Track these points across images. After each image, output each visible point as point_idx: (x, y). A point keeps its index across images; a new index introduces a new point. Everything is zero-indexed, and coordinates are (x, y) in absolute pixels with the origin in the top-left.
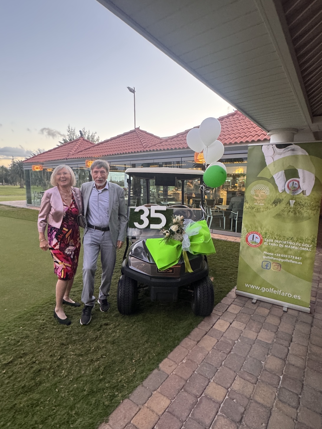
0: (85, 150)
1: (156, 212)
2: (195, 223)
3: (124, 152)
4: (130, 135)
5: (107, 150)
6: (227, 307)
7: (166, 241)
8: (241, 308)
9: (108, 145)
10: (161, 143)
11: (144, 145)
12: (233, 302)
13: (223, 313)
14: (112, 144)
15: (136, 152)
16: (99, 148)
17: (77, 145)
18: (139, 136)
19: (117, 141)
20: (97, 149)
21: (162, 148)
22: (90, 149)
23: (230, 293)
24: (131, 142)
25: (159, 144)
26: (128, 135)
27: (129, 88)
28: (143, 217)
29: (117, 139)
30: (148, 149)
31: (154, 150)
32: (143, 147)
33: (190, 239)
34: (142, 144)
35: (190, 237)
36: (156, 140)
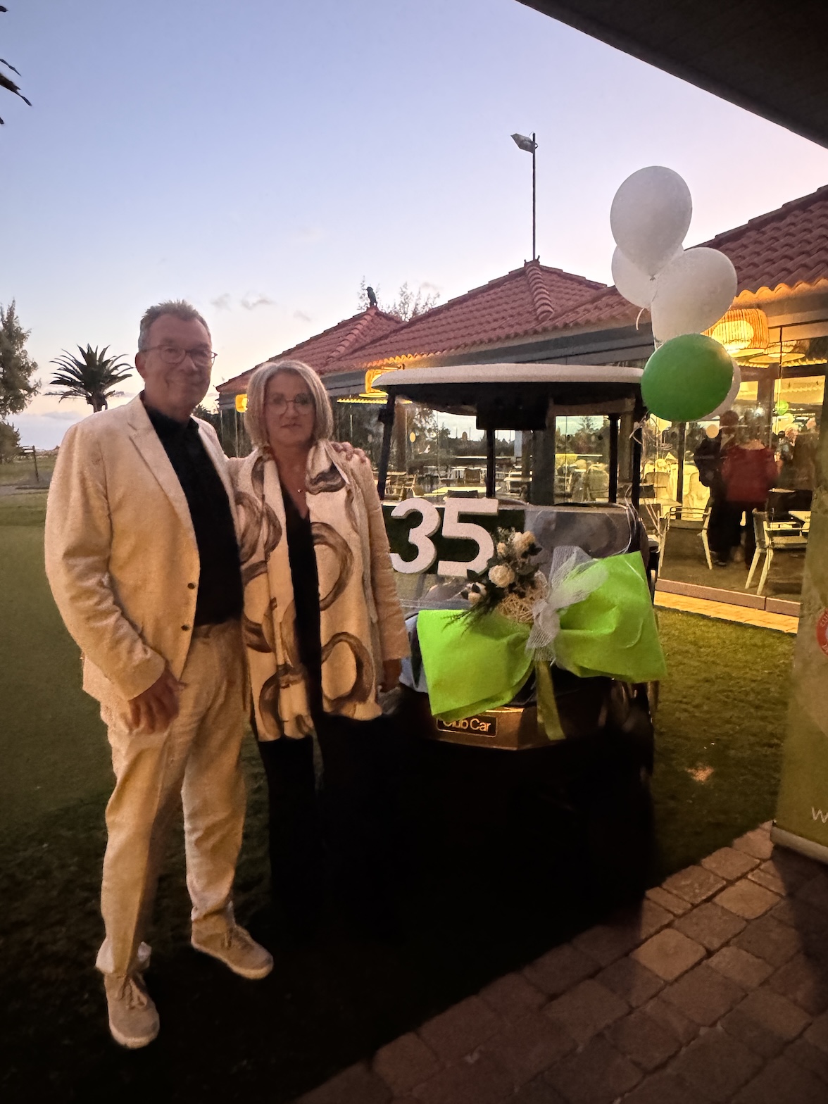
0: (373, 342)
1: (464, 518)
2: (595, 563)
4: (506, 285)
6: (720, 886)
7: (470, 619)
8: (778, 898)
9: (438, 323)
10: (596, 299)
11: (539, 311)
12: (752, 870)
13: (694, 906)
14: (450, 320)
17: (356, 332)
18: (532, 285)
19: (466, 310)
20: (405, 337)
21: (593, 317)
22: (386, 341)
23: (750, 835)
24: (504, 307)
26: (503, 288)
27: (516, 137)
28: (418, 536)
29: (469, 303)
30: (552, 323)
32: (537, 319)
33: (561, 619)
34: (536, 310)
35: (563, 613)
36: (589, 294)
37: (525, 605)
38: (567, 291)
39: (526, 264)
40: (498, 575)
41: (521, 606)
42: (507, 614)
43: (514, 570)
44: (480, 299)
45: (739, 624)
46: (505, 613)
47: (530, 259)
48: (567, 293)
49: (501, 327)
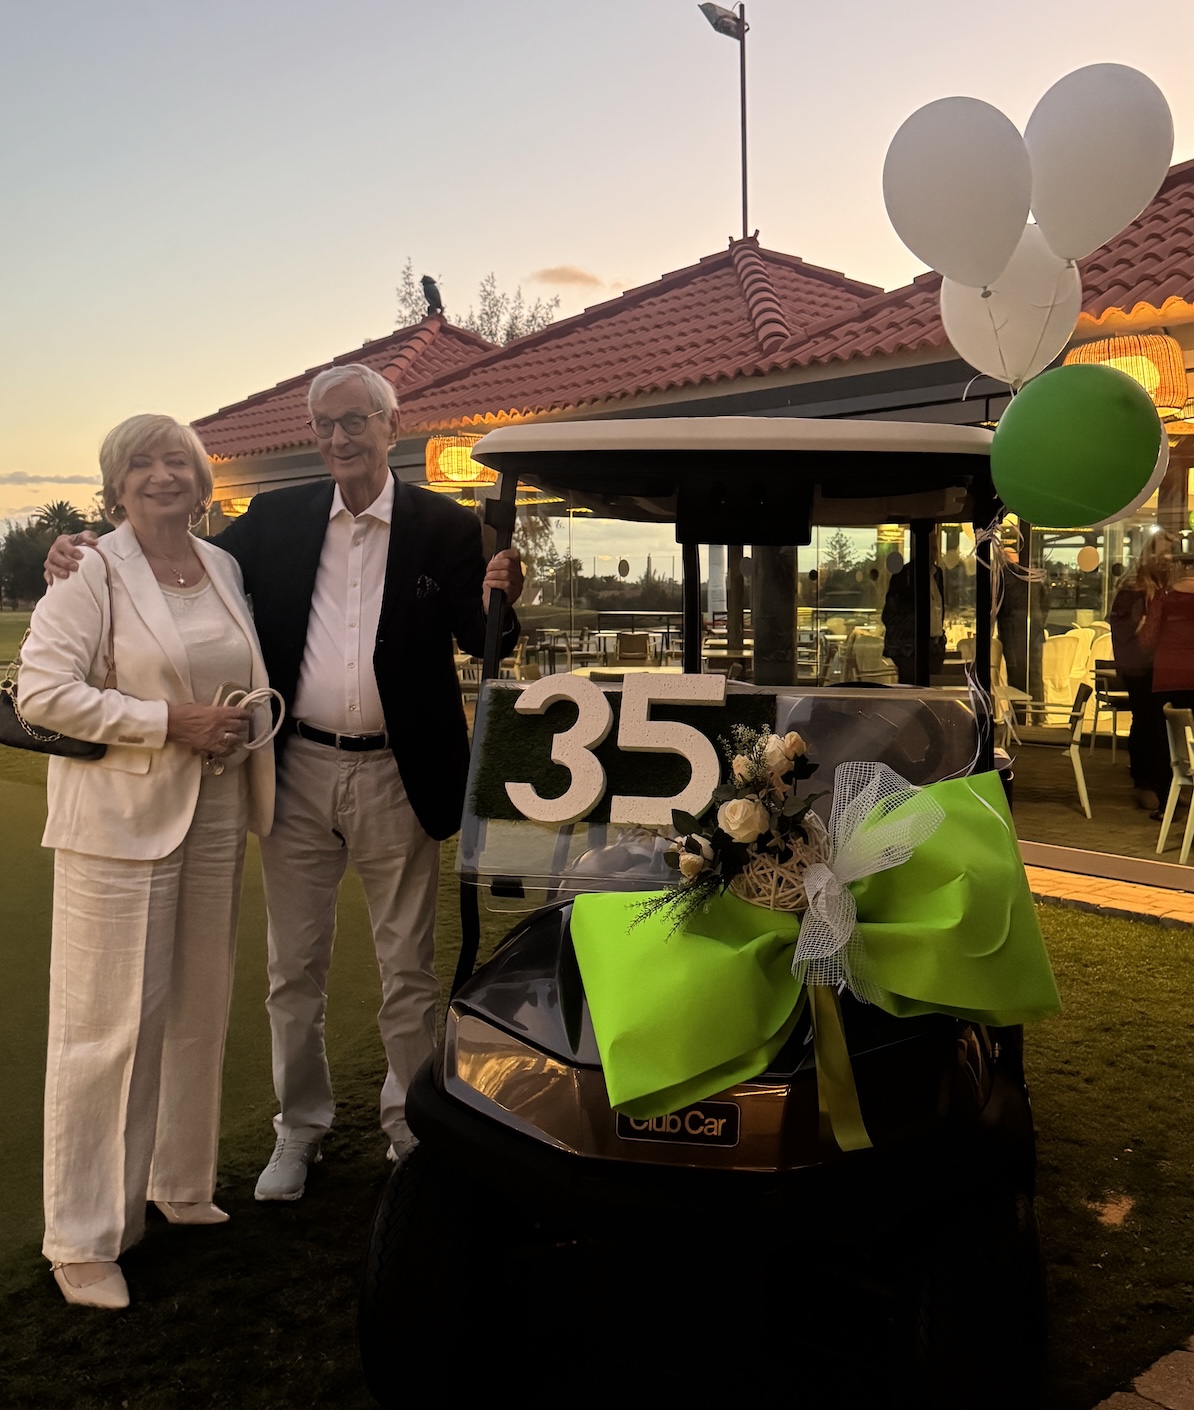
3: (644, 381)
4: (700, 283)
5: (553, 381)
7: (682, 907)
9: (567, 351)
10: (866, 315)
11: (762, 334)
14: (591, 346)
15: (714, 378)
16: (513, 373)
18: (745, 285)
19: (620, 328)
20: (502, 375)
21: (864, 345)
24: (695, 324)
25: (856, 326)
26: (689, 288)
30: (788, 355)
31: (814, 362)
32: (759, 348)
33: (859, 903)
34: (755, 331)
35: (862, 890)
36: (855, 305)
37: (788, 876)
38: (811, 297)
39: (733, 244)
40: (738, 817)
41: (780, 880)
42: (754, 896)
43: (768, 808)
44: (646, 308)
45: (1154, 921)
46: (750, 895)
47: (738, 236)
48: (813, 303)
49: (690, 362)
